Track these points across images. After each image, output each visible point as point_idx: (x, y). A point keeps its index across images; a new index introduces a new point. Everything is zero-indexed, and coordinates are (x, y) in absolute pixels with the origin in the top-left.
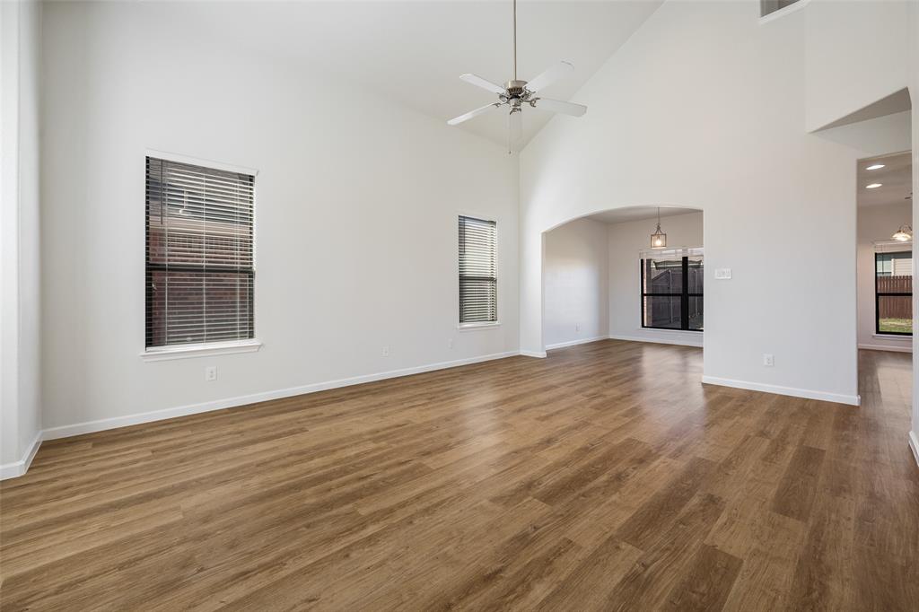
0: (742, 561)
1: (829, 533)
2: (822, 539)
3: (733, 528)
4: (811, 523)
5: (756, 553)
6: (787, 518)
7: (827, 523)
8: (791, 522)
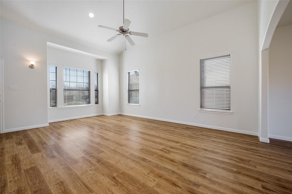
0: (32, 154)
1: (16, 172)
2: (17, 169)
3: (41, 156)
4: (23, 171)
5: (31, 156)
6: (31, 167)
7: (18, 174)
8: (28, 167)
